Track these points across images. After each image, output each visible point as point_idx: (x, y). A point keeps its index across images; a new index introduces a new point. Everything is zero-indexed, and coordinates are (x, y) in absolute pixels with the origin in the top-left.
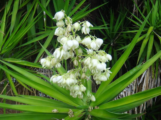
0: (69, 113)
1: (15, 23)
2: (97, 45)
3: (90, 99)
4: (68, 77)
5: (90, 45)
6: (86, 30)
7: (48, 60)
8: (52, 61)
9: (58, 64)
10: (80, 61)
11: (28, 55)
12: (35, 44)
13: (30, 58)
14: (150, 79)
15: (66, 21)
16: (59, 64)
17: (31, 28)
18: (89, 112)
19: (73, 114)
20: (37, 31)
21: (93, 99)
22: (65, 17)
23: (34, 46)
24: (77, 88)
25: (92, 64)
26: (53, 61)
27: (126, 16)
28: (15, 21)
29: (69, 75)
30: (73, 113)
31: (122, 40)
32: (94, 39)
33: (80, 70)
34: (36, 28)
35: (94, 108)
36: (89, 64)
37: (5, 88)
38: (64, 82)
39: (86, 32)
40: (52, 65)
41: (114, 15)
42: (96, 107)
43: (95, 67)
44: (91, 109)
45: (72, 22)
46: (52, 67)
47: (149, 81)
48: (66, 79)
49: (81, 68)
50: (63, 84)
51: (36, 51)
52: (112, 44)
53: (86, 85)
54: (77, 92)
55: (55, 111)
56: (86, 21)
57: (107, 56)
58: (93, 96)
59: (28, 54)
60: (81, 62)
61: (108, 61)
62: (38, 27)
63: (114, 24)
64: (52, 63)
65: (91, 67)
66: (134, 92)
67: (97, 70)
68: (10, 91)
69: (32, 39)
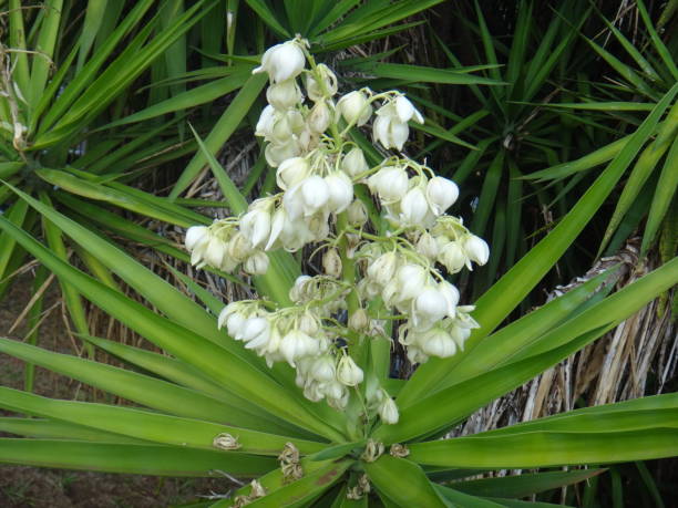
0: (282, 456)
1: (105, 16)
2: (429, 208)
3: (376, 409)
4: (292, 327)
5: (400, 202)
6: (390, 130)
7: (217, 236)
8: (232, 243)
9: (257, 258)
10: (351, 254)
11: (146, 161)
12: (179, 117)
13: (154, 174)
14: (647, 314)
15: (310, 83)
16: (261, 257)
17: (169, 47)
18: (365, 461)
19: (299, 465)
20: (194, 61)
21: (390, 413)
22: (308, 66)
23: (176, 124)
24: (325, 369)
25: (400, 285)
26: (236, 244)
27: (582, 30)
28: (103, 10)
29: (299, 316)
30: (300, 457)
31: (552, 129)
32: (423, 176)
33: (349, 290)
34: (188, 49)
35: (387, 450)
36: (384, 281)
37: (37, 296)
38: (272, 348)
39: (390, 139)
40: (231, 259)
41: (533, 14)
42: (396, 448)
43: (411, 300)
44: (377, 451)
45: (333, 90)
46: (230, 267)
47: (643, 323)
48: (282, 334)
49: (351, 283)
50: (267, 352)
51: (180, 145)
52: (506, 143)
53: (364, 362)
54: (322, 386)
55: (227, 442)
56: (397, 92)
57: (468, 245)
58: (390, 402)
59: (144, 157)
60: (354, 260)
61: (470, 268)
62: (200, 46)
63: (529, 56)
64: (231, 252)
65: (394, 294)
66: (568, 366)
67: (418, 315)
68: (60, 306)
69: (170, 96)
